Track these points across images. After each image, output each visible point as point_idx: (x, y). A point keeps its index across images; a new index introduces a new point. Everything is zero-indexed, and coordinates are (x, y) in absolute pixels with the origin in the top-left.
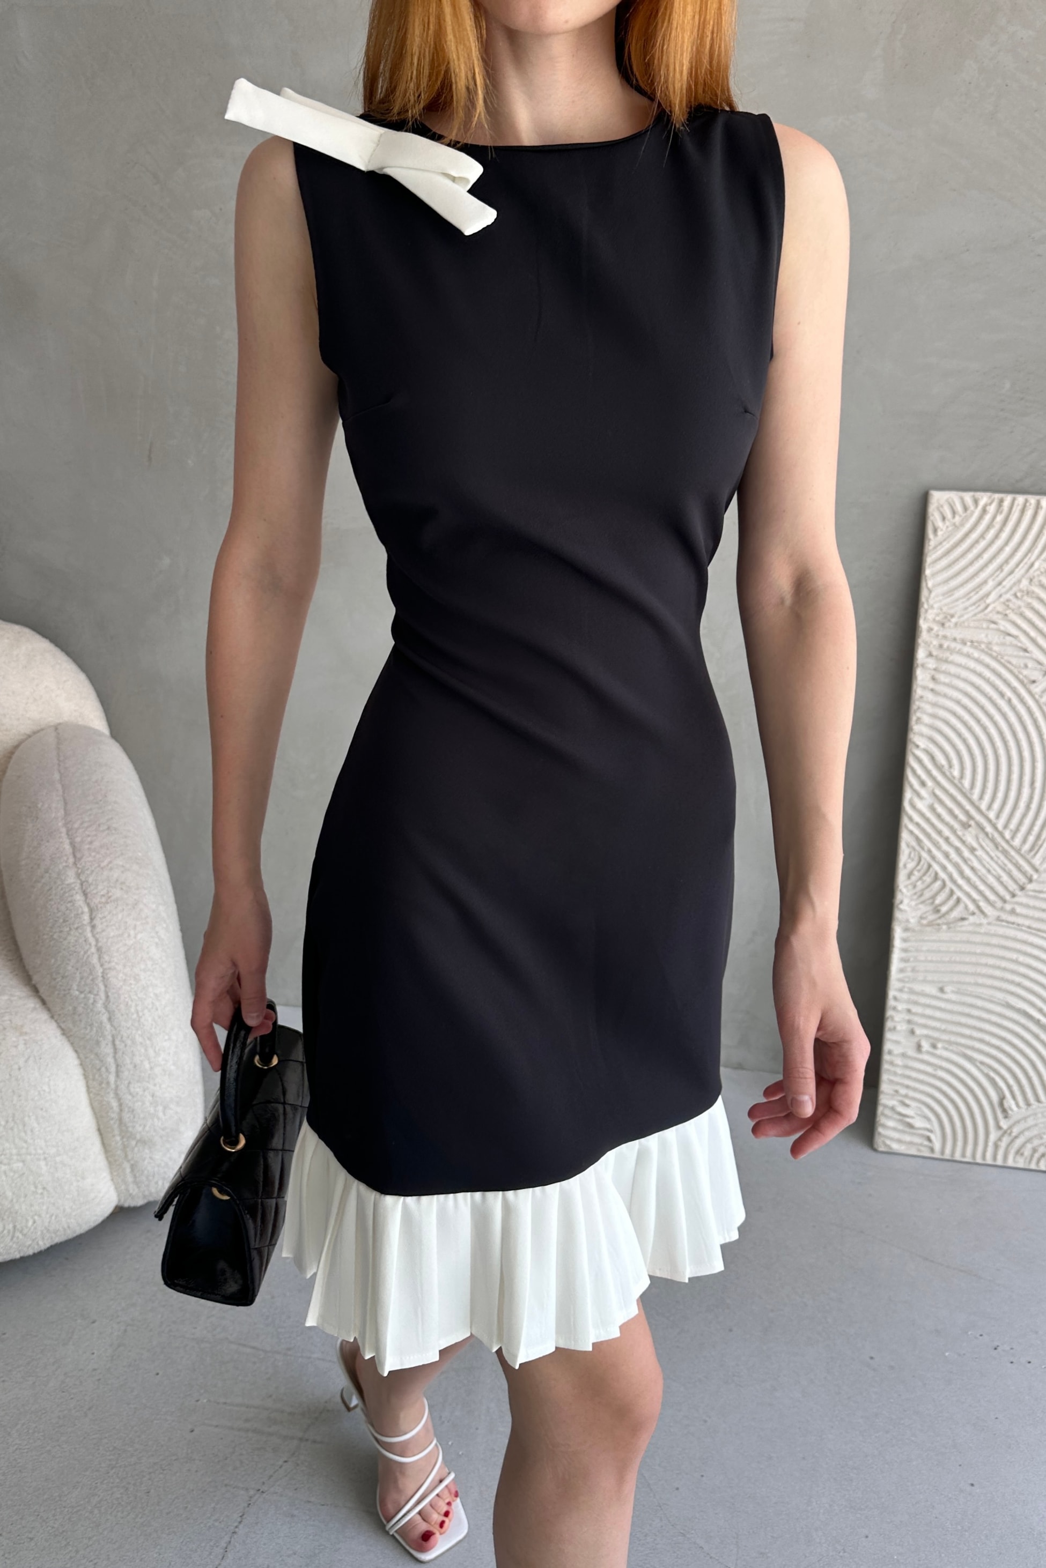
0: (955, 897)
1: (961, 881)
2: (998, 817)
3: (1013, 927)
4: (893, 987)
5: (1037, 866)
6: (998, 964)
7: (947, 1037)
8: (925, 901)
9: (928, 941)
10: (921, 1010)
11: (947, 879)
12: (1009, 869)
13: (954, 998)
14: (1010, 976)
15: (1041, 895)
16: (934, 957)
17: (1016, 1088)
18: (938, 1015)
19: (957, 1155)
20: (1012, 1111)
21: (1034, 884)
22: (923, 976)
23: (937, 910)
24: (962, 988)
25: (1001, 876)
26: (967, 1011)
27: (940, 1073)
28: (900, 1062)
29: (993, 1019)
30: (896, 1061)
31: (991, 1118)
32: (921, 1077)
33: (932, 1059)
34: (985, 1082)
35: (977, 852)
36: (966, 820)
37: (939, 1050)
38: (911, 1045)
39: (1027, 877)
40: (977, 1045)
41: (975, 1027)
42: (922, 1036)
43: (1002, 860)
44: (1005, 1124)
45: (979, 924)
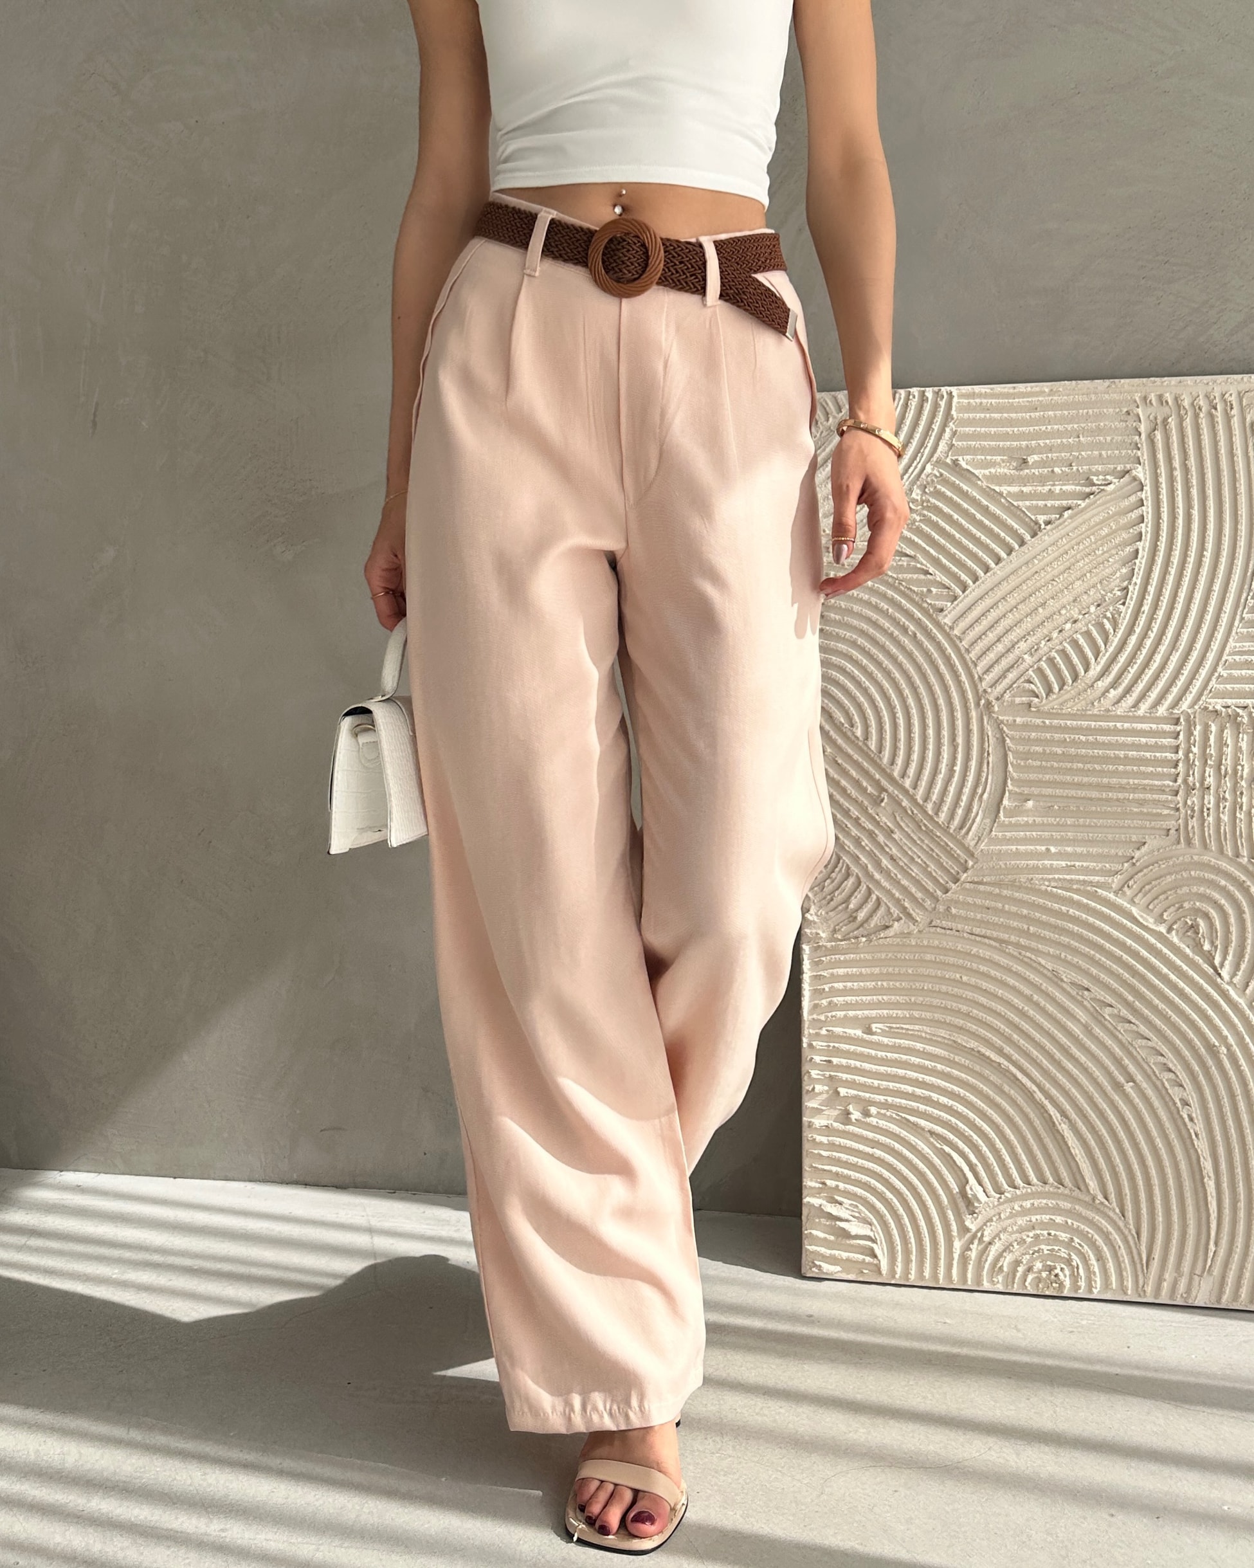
0: (874, 897)
2: (915, 787)
3: (949, 935)
4: (807, 1030)
5: (971, 848)
6: (937, 988)
7: (882, 1098)
8: (836, 907)
9: (845, 961)
10: (844, 1062)
11: (860, 875)
12: (937, 855)
13: (886, 1040)
14: (954, 1004)
15: (982, 888)
16: (855, 984)
17: (980, 1168)
18: (867, 1066)
19: (912, 1277)
20: (979, 1201)
21: (970, 872)
22: (844, 1013)
23: (851, 919)
24: (894, 1026)
25: (928, 866)
26: (904, 1057)
27: (878, 1153)
28: (824, 1140)
29: (939, 1067)
30: (819, 1138)
31: (950, 1215)
32: (853, 1159)
33: (865, 1133)
34: (937, 1161)
35: (894, 836)
36: (876, 793)
37: (871, 1119)
38: (836, 1113)
39: (962, 864)
40: (922, 1107)
41: (917, 1080)
42: (848, 1100)
43: (927, 845)
44: (971, 1224)
45: (908, 933)
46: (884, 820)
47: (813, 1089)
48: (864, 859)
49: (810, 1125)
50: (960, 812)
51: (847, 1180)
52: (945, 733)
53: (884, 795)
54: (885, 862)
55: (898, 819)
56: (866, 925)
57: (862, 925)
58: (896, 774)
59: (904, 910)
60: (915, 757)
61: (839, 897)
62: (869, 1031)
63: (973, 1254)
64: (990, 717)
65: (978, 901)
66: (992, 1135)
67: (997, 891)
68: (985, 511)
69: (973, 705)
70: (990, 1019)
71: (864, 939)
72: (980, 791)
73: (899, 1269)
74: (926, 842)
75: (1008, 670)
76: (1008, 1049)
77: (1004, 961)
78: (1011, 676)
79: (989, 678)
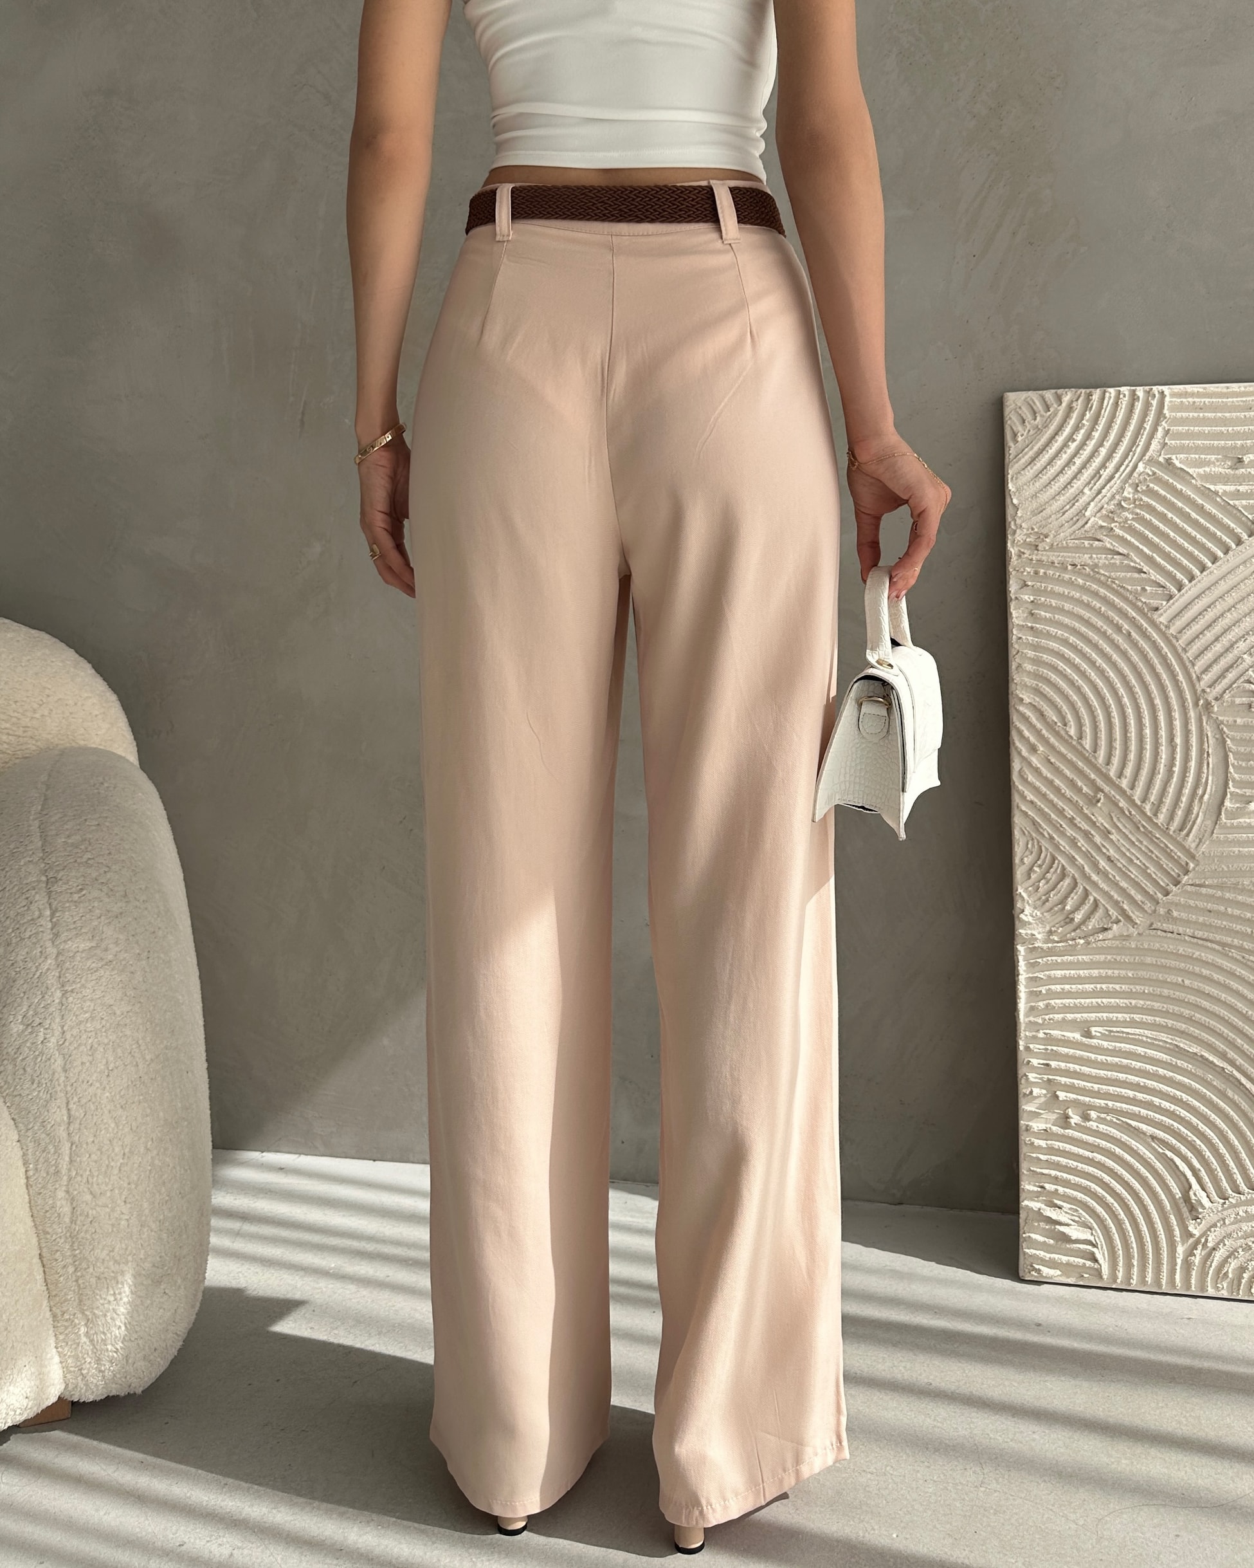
0: (1091, 898)
1: (1095, 877)
2: (1132, 787)
3: (1170, 938)
4: (1024, 1034)
5: (1192, 850)
6: (1158, 991)
7: (1102, 1102)
8: (1051, 909)
9: (1063, 963)
10: (1063, 1065)
11: (1076, 876)
12: (1157, 856)
13: (1105, 1044)
14: (1176, 1008)
15: (1204, 890)
16: (1073, 986)
17: (1203, 1173)
18: (1086, 1070)
19: (1134, 1282)
20: (1203, 1207)
21: (1191, 875)
22: (1062, 1015)
23: (1068, 920)
24: (1115, 1029)
25: (1147, 868)
26: (1125, 1061)
27: (1099, 1157)
28: (1043, 1143)
29: (1161, 1071)
30: (1037, 1142)
31: (1173, 1220)
32: (1073, 1164)
33: (1085, 1137)
34: (1158, 1165)
35: (1111, 837)
36: (1092, 794)
37: (1091, 1123)
38: (1054, 1116)
39: (1182, 866)
40: (1144, 1112)
41: (1138, 1085)
42: (1068, 1103)
43: (1146, 846)
44: (1195, 1229)
45: (1127, 936)
46: (1101, 820)
47: (1031, 1092)
48: (1080, 860)
49: (1028, 1128)
50: (1180, 813)
51: (1067, 1184)
52: (1163, 733)
53: (1101, 795)
54: (1103, 863)
55: (1115, 819)
56: (1083, 928)
57: (1078, 927)
58: (1112, 772)
59: (1123, 912)
60: (1132, 756)
61: (1054, 898)
62: (1088, 1034)
63: (1197, 1260)
64: (1209, 717)
65: (1200, 904)
66: (1216, 1140)
67: (1219, 893)
68: (1201, 510)
69: (1191, 705)
70: (1213, 1023)
71: (1082, 941)
72: (1200, 792)
73: (1120, 1275)
74: (1145, 843)
75: (1227, 670)
76: (1231, 1054)
77: (1227, 964)
78: (1230, 676)
79: (1207, 678)
